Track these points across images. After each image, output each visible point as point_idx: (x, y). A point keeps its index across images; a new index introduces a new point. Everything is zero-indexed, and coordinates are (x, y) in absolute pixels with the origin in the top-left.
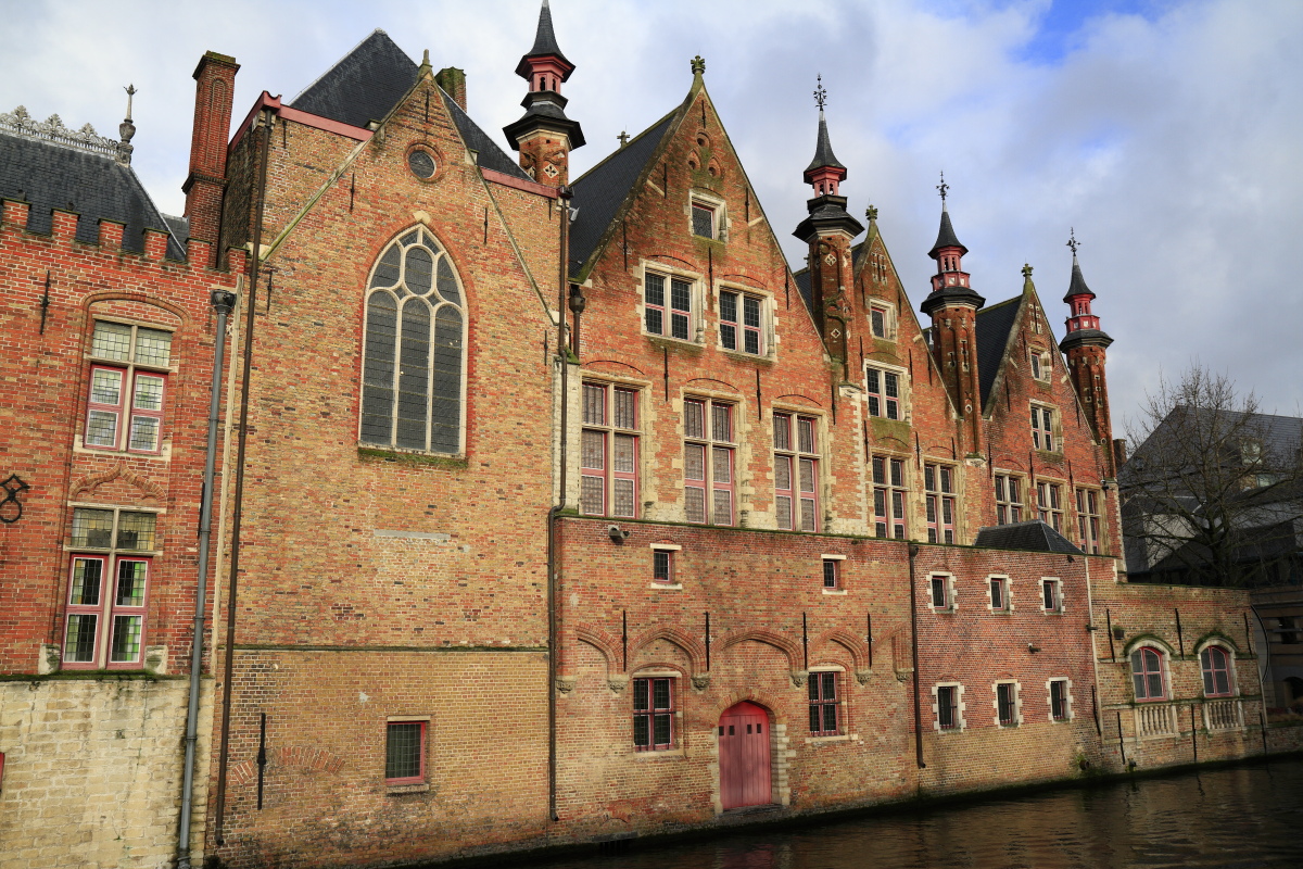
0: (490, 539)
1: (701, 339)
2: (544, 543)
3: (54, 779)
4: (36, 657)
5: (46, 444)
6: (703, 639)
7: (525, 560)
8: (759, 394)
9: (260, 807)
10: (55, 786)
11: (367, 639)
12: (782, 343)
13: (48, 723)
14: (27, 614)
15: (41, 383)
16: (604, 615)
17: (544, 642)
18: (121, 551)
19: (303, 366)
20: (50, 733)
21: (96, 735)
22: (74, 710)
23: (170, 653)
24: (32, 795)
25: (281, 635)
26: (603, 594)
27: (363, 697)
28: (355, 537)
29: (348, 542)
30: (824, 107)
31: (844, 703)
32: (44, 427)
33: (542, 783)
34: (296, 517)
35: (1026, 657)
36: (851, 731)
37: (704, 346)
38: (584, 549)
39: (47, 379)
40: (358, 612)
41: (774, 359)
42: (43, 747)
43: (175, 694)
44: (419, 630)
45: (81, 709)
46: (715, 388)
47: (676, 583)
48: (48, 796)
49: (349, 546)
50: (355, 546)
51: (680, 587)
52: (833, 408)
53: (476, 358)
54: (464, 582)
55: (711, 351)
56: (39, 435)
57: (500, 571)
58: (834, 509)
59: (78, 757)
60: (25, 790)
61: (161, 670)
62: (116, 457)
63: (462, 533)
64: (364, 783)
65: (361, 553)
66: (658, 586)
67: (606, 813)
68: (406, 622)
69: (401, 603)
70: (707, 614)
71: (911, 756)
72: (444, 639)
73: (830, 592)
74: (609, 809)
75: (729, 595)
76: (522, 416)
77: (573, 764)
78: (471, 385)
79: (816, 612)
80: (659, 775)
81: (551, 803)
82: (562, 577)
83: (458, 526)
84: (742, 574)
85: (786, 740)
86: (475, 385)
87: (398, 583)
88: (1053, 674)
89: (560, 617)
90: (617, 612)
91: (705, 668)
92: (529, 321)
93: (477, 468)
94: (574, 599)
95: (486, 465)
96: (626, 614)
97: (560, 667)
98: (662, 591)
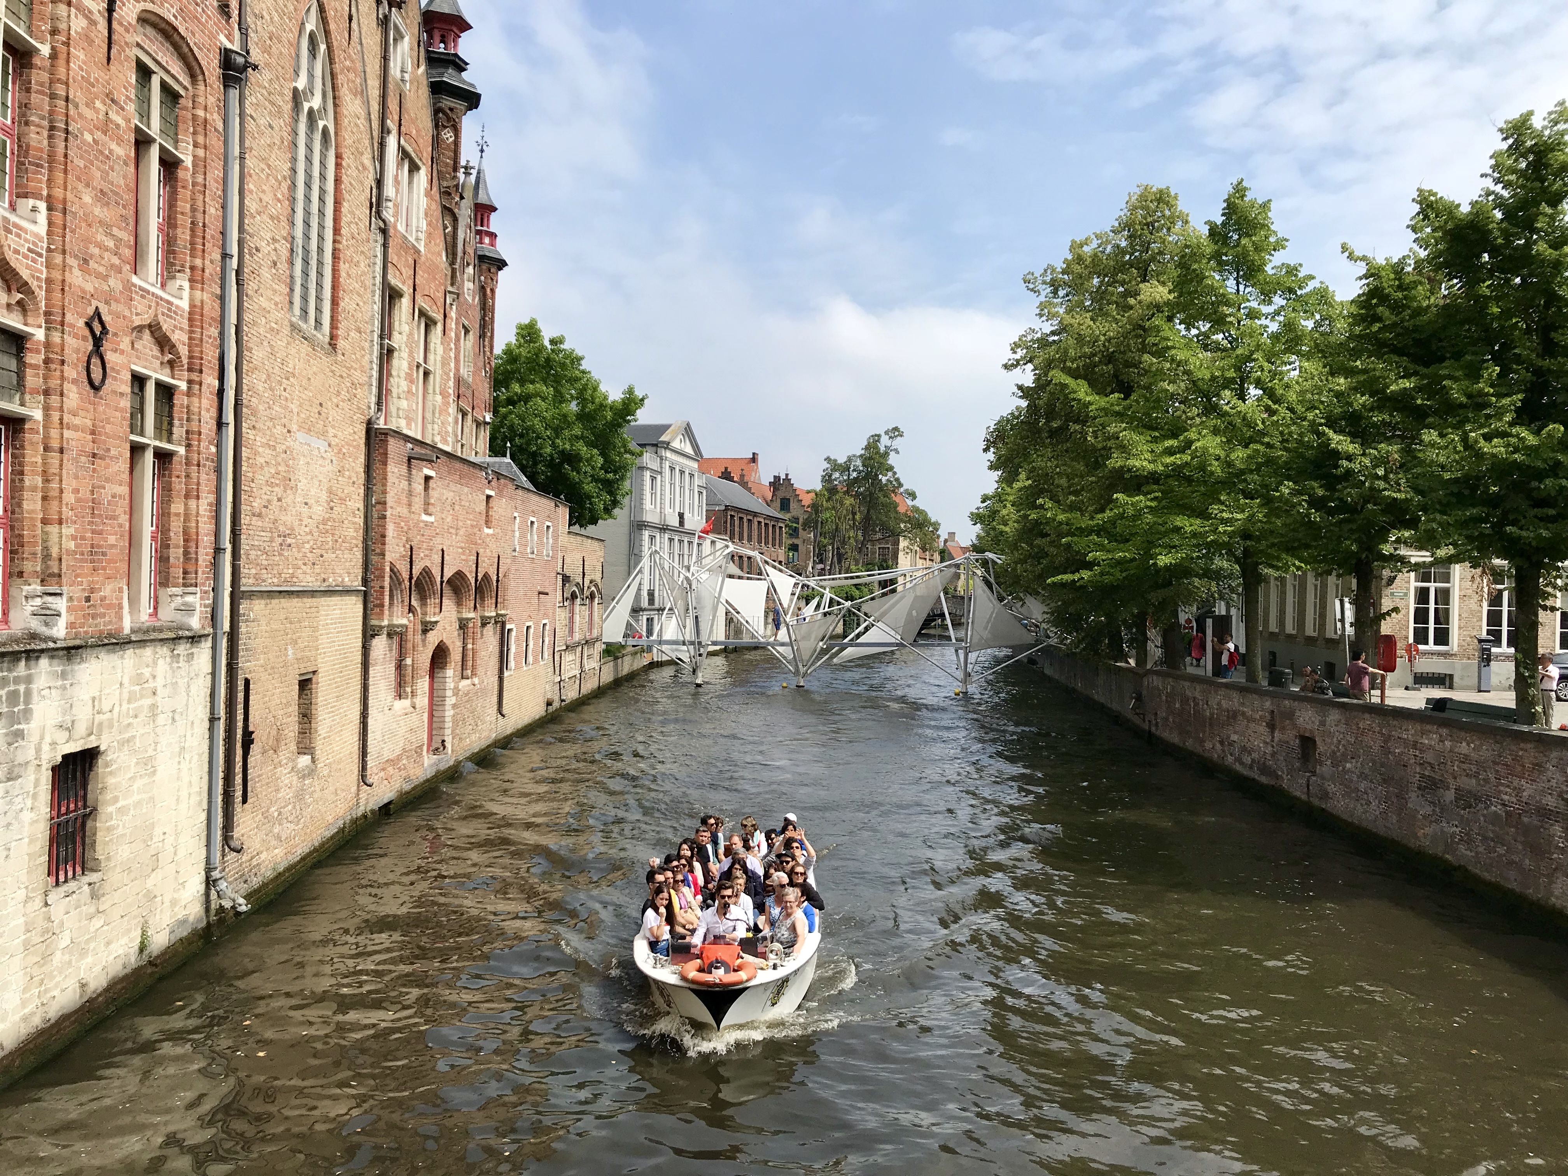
0: (344, 451)
2: (362, 459)
3: (135, 787)
4: (120, 607)
5: (116, 261)
7: (356, 480)
8: (414, 290)
9: (245, 801)
10: (136, 797)
11: (292, 576)
12: (426, 230)
13: (131, 706)
14: (112, 540)
15: (111, 151)
16: (402, 549)
17: (359, 583)
18: (157, 443)
19: (264, 187)
20: (131, 720)
21: (161, 719)
22: (146, 685)
23: (202, 599)
24: (122, 811)
25: (253, 571)
26: (403, 524)
27: (290, 652)
28: (288, 440)
29: (285, 447)
31: (470, 646)
32: (115, 231)
33: (358, 745)
34: (261, 407)
35: (538, 599)
36: (474, 674)
38: (396, 470)
39: (113, 146)
40: (289, 541)
41: (422, 249)
42: (128, 741)
43: (203, 653)
45: (151, 684)
47: (431, 514)
48: (132, 812)
49: (286, 452)
50: (288, 453)
51: (431, 519)
52: (445, 316)
53: (342, 210)
54: (332, 504)
56: (111, 244)
59: (151, 752)
60: (119, 805)
61: (196, 622)
62: (153, 294)
63: (333, 441)
64: (289, 758)
65: (291, 462)
66: (425, 518)
67: (382, 774)
68: (309, 555)
69: (307, 530)
70: (443, 551)
71: (495, 699)
72: (323, 576)
73: (487, 531)
74: (383, 769)
75: (451, 530)
76: (359, 295)
77: (370, 721)
78: (337, 245)
79: (481, 551)
80: (404, 729)
81: (364, 768)
82: (385, 503)
83: (331, 432)
84: (457, 507)
85: (452, 685)
86: (341, 246)
87: (306, 504)
88: (546, 615)
89: (378, 551)
90: (408, 546)
91: (438, 610)
92: (365, 168)
93: (340, 357)
94: (391, 530)
95: (343, 355)
96: (411, 548)
97: (377, 610)
98: (427, 524)
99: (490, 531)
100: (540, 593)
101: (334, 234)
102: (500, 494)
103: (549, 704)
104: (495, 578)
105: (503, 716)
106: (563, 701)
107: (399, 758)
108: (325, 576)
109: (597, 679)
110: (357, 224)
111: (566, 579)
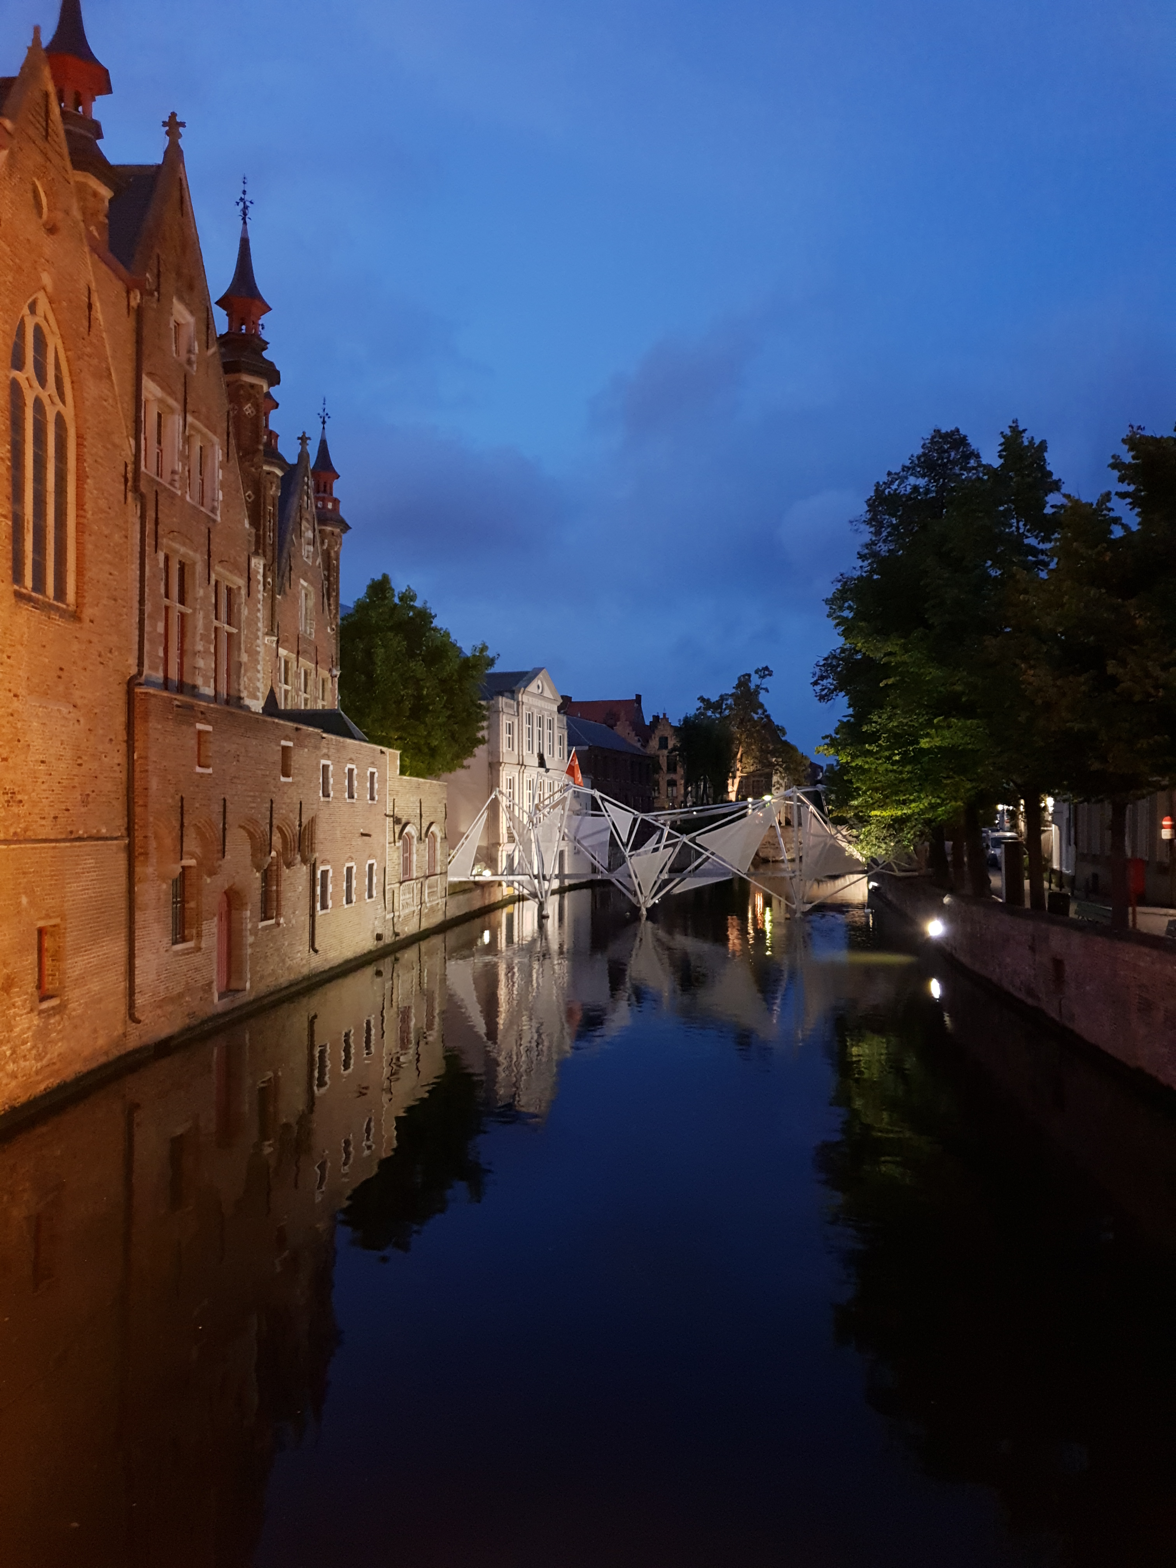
0: (96, 711)
1: (177, 485)
2: (123, 716)
6: (221, 826)
7: (113, 737)
8: (209, 556)
11: (26, 830)
12: (223, 500)
16: (170, 801)
17: (123, 831)
26: (170, 777)
27: (24, 900)
28: (16, 704)
29: (10, 711)
30: (247, 220)
31: (274, 887)
33: (123, 985)
35: (360, 841)
36: (279, 914)
37: (179, 493)
38: (160, 727)
40: (19, 797)
41: (219, 519)
44: (55, 818)
46: (184, 544)
47: (208, 767)
49: (12, 715)
50: (15, 715)
51: (210, 771)
52: (249, 579)
53: (86, 486)
54: (80, 761)
55: (183, 498)
57: (100, 748)
58: (245, 688)
63: (79, 702)
64: (26, 1000)
65: (19, 725)
66: (199, 770)
67: (159, 1012)
68: (47, 809)
69: (44, 787)
70: (224, 800)
71: (307, 936)
72: (69, 829)
73: (283, 779)
74: (160, 1007)
75: (235, 780)
76: (110, 564)
77: (138, 962)
78: (82, 520)
79: (276, 798)
80: (185, 969)
81: (131, 1005)
82: (146, 758)
83: (77, 693)
84: (241, 759)
85: (249, 926)
86: (85, 521)
87: (43, 762)
88: (370, 857)
89: (141, 803)
90: (178, 797)
91: (220, 855)
92: (115, 446)
93: (87, 624)
94: (154, 784)
95: (92, 621)
96: (182, 798)
97: (142, 858)
98: (202, 775)
99: (290, 780)
100: (363, 835)
101: (77, 510)
102: (300, 744)
103: (379, 937)
104: (298, 823)
105: (316, 951)
106: (397, 934)
107: (181, 995)
108: (74, 829)
109: (441, 912)
110: (107, 499)
111: (397, 821)
